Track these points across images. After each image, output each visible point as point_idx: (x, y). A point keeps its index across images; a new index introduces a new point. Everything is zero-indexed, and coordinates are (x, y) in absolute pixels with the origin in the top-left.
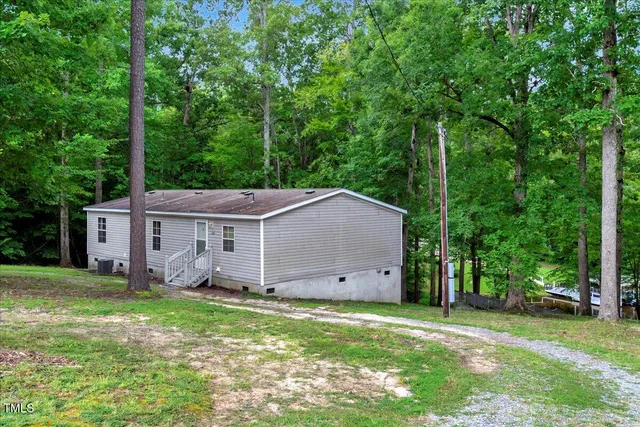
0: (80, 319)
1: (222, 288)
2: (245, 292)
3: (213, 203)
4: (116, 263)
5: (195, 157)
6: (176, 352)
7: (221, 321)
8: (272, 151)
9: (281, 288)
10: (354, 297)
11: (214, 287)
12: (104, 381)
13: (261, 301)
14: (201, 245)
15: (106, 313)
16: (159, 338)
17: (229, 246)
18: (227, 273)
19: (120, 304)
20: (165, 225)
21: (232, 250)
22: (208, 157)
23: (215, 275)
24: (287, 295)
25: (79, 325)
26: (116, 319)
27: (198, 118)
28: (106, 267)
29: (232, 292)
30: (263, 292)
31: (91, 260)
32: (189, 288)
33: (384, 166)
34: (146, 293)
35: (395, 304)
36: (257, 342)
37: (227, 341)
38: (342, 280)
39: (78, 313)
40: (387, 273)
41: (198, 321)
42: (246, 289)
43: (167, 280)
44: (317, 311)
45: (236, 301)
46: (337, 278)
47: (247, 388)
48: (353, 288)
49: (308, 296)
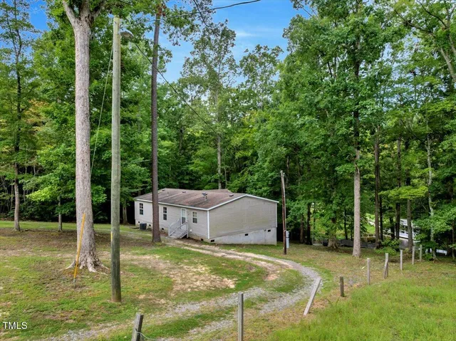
0: (135, 257)
1: (192, 239)
2: (202, 241)
3: (189, 200)
4: (148, 225)
5: (184, 168)
6: (166, 272)
7: (185, 258)
8: (222, 165)
9: (217, 240)
10: (252, 243)
11: (189, 238)
12: (144, 281)
13: (208, 246)
14: (183, 219)
15: (144, 254)
16: (162, 266)
17: (195, 221)
18: (194, 232)
19: (149, 249)
20: (169, 209)
21: (196, 222)
22: (191, 168)
23: (190, 233)
24: (220, 242)
25: (135, 260)
26: (147, 257)
27: (186, 146)
28: (143, 227)
29: (196, 241)
30: (209, 241)
31: (137, 222)
32: (178, 239)
33: (272, 177)
34: (160, 244)
35: (274, 245)
36: (195, 268)
37: (185, 267)
38: (247, 235)
39: (134, 254)
40: (269, 231)
41: (177, 258)
42: (202, 240)
43: (169, 235)
44: (230, 251)
45: (197, 246)
46: (244, 234)
47: (184, 284)
48: (252, 238)
49: (230, 243)
